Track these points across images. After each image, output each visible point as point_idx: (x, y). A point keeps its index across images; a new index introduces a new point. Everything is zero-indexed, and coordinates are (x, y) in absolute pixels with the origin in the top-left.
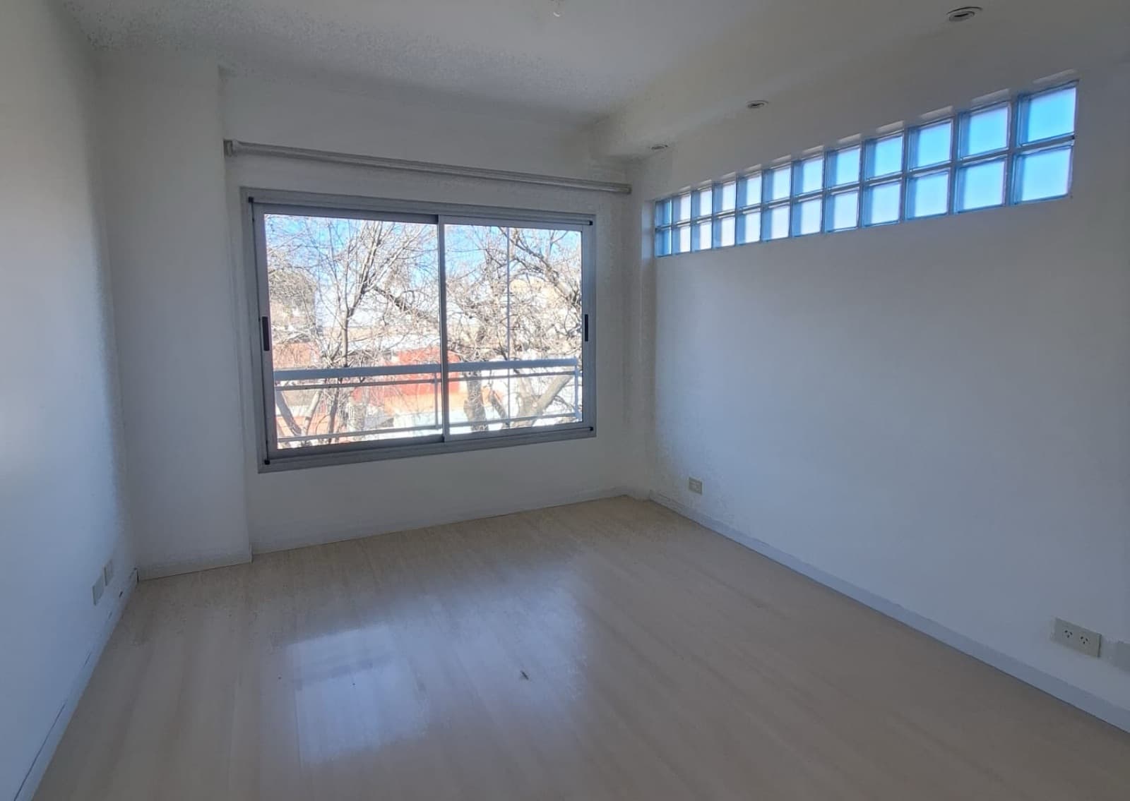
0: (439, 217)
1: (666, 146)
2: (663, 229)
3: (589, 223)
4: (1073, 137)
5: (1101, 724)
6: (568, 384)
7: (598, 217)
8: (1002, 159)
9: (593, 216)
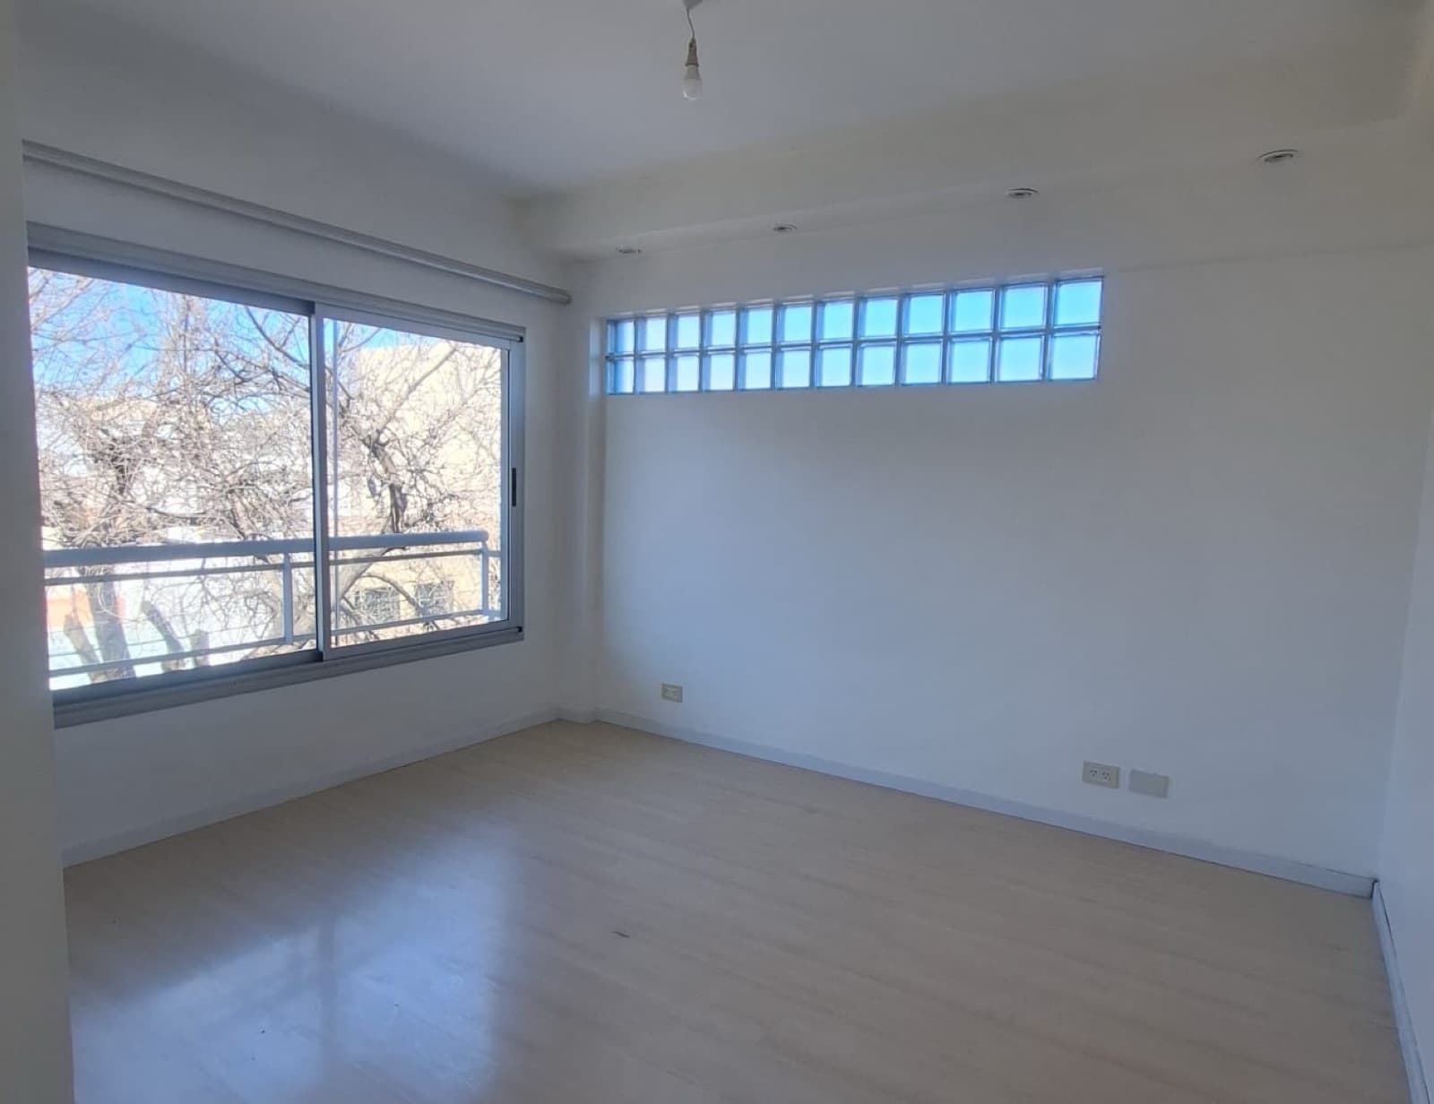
0: (316, 305)
1: (639, 251)
2: (616, 359)
3: (518, 339)
4: (1099, 328)
5: (1125, 845)
6: (365, 574)
7: (527, 331)
8: (1040, 336)
9: (524, 329)
